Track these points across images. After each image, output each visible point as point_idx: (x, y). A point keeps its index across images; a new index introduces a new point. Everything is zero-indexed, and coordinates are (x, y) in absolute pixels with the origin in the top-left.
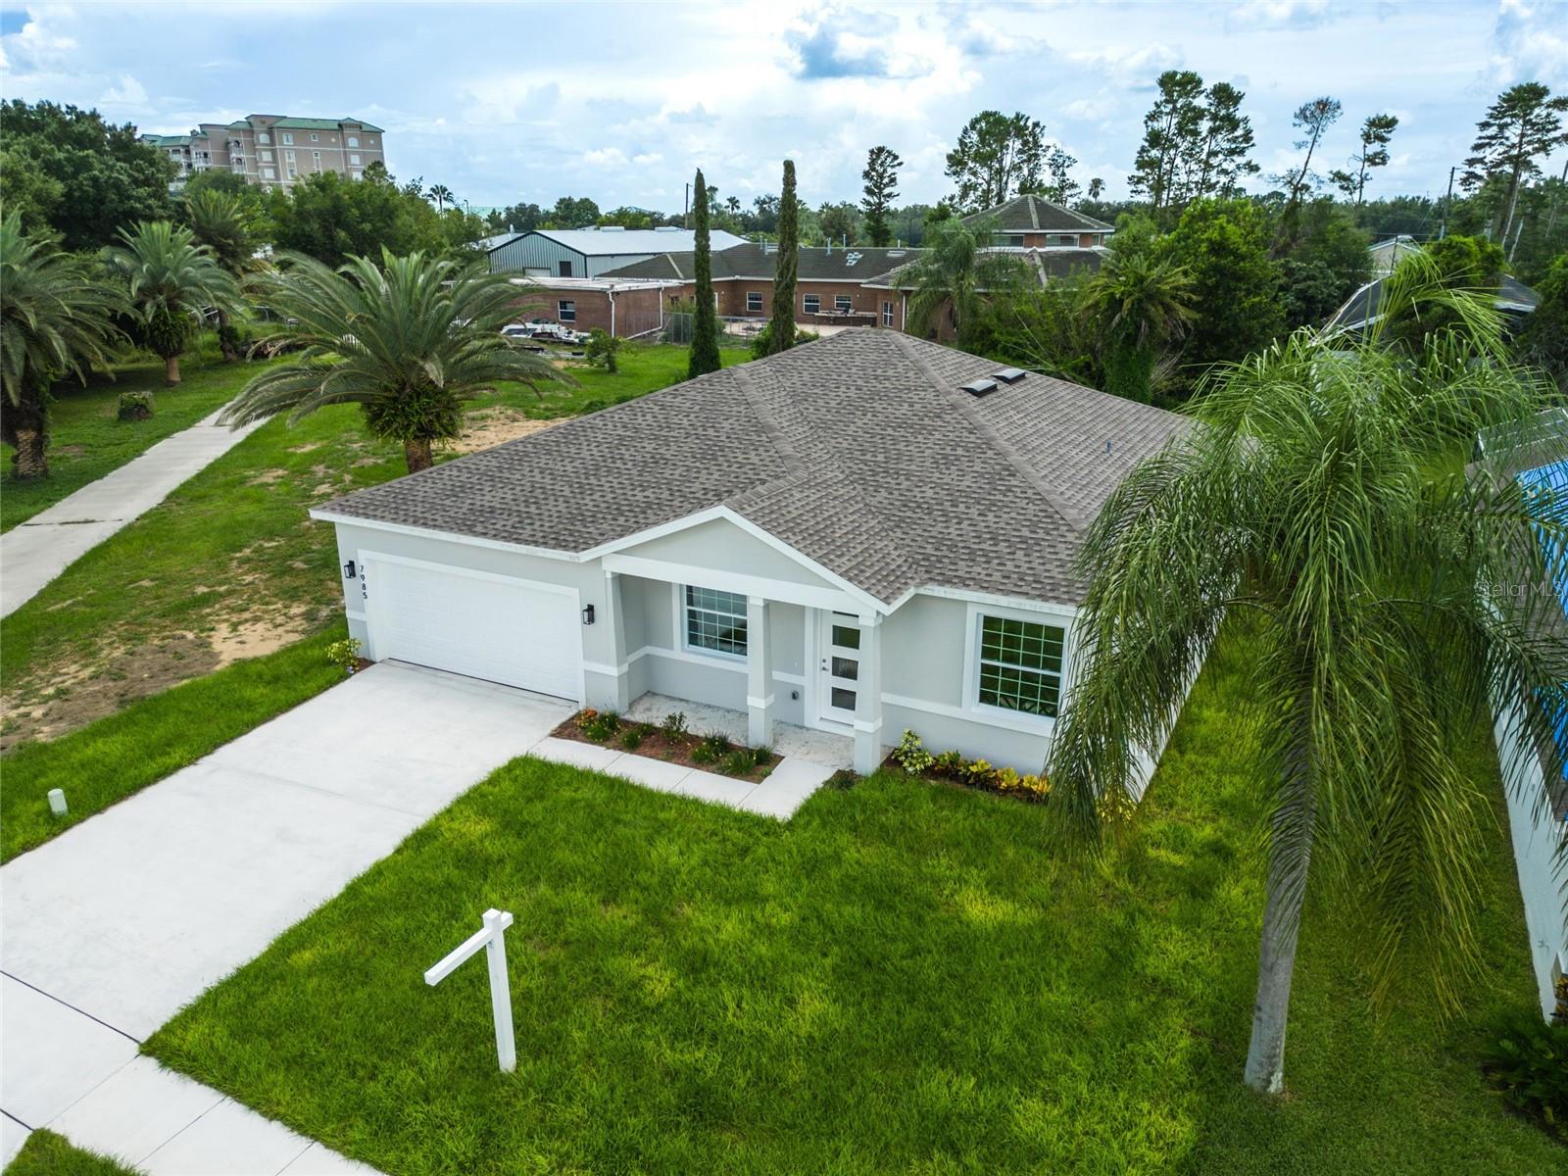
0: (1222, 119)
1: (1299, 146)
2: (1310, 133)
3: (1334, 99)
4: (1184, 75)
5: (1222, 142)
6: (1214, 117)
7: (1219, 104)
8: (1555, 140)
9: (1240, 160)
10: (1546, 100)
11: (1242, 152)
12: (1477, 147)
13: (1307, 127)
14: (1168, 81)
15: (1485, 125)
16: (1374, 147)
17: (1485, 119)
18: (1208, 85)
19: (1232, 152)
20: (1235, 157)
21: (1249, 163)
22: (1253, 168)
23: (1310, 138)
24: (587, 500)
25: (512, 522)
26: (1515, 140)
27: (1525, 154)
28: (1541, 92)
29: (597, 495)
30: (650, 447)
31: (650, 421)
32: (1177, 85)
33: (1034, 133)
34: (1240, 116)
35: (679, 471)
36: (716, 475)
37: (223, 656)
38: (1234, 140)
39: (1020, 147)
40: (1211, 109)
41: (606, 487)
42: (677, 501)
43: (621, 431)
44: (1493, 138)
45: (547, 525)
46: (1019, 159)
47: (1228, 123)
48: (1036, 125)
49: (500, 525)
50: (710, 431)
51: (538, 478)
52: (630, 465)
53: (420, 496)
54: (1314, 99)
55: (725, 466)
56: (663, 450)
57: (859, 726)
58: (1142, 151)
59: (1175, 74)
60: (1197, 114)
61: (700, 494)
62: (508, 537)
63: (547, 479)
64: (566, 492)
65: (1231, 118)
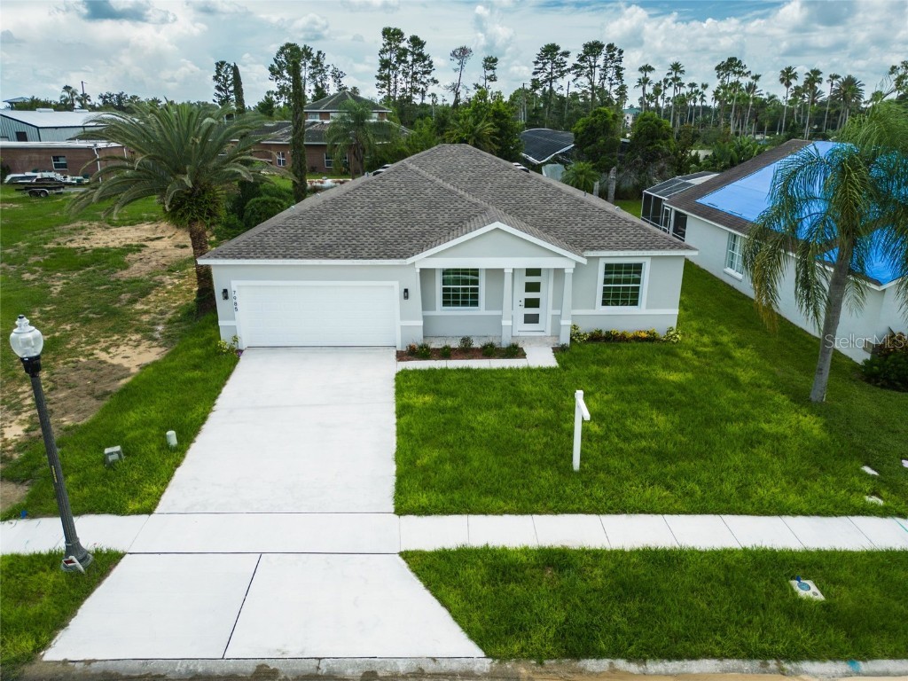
0: (418, 55)
1: (455, 70)
2: (459, 64)
3: (468, 47)
4: (395, 30)
5: (418, 68)
6: (413, 54)
7: (414, 47)
8: (565, 71)
9: (429, 77)
10: (559, 52)
11: (429, 73)
12: (535, 73)
13: (458, 61)
14: (387, 33)
15: (536, 63)
16: (490, 73)
17: (536, 60)
18: (407, 36)
19: (425, 73)
20: (426, 76)
21: (433, 79)
22: (436, 82)
23: (459, 67)
24: (384, 235)
25: (349, 250)
26: (550, 71)
27: (555, 77)
28: (557, 48)
29: (388, 232)
30: (395, 206)
31: (381, 193)
32: (392, 35)
33: (318, 58)
34: (425, 54)
35: (423, 215)
36: (446, 216)
37: (126, 365)
38: (424, 66)
39: (310, 65)
40: (411, 49)
41: (389, 227)
42: (437, 229)
43: (368, 200)
44: (541, 69)
45: (373, 249)
46: (312, 71)
47: (421, 57)
48: (319, 53)
49: (343, 252)
50: (422, 196)
51: (341, 227)
52: (391, 216)
53: (272, 244)
54: (459, 47)
55: (447, 211)
56: (403, 207)
57: (563, 322)
58: (380, 70)
59: (390, 29)
60: (405, 51)
61: (446, 225)
62: (355, 257)
63: (348, 227)
64: (367, 232)
65: (421, 55)
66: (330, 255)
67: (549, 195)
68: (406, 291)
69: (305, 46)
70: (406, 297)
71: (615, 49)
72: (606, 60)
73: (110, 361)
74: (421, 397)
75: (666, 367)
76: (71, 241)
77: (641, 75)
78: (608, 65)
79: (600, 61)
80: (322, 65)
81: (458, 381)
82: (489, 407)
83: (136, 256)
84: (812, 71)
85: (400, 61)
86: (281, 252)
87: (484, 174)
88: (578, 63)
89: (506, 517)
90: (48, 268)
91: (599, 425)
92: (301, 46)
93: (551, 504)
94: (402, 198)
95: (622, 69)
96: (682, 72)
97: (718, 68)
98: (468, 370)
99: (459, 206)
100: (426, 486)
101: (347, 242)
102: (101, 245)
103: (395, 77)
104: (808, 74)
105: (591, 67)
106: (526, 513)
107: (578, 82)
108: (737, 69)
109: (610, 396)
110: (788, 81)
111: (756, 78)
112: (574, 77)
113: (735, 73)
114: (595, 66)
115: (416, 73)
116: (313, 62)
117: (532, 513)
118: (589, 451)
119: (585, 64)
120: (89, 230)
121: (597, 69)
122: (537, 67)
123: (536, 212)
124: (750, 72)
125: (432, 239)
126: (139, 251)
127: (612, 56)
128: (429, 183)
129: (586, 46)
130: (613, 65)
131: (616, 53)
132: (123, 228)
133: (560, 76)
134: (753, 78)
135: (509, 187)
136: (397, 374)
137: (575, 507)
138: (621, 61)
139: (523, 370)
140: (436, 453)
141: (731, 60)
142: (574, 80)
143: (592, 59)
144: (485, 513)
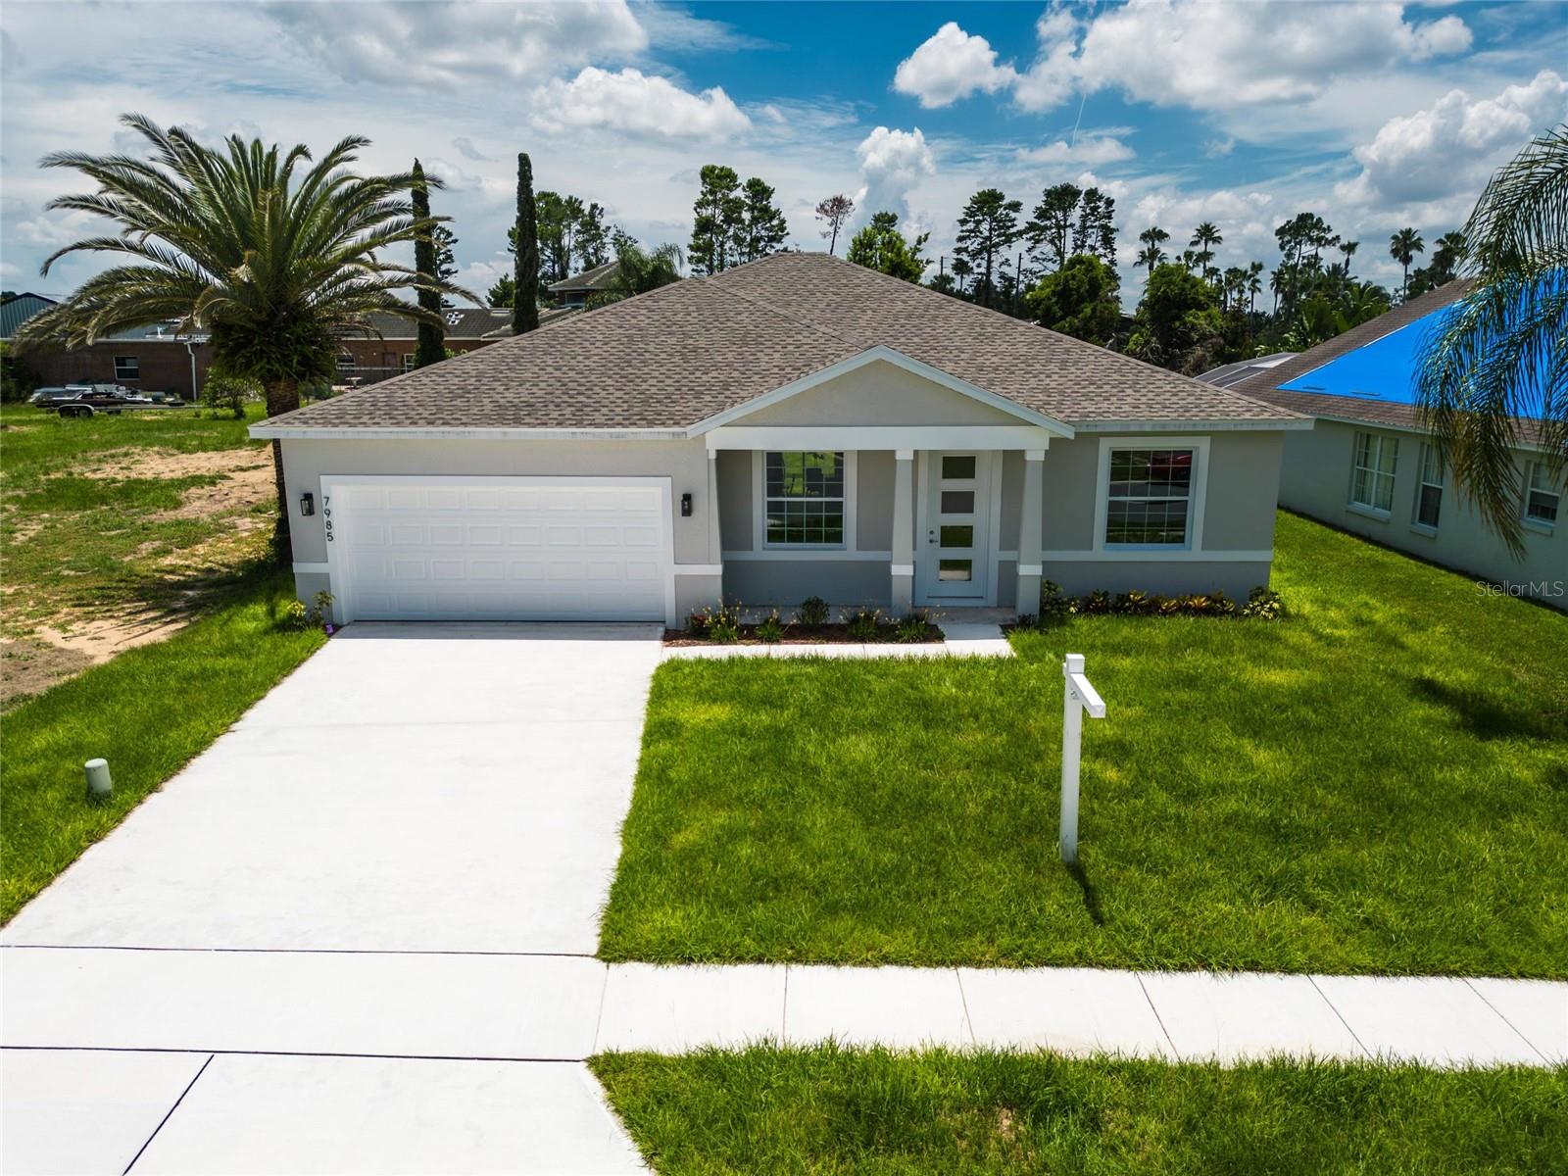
0: (760, 210)
2: (831, 225)
3: (846, 197)
4: (722, 169)
5: (760, 231)
6: (752, 209)
7: (754, 196)
8: (1014, 234)
10: (1004, 202)
11: (779, 241)
12: (961, 239)
13: (830, 220)
14: (707, 174)
15: (963, 222)
17: (962, 217)
18: (743, 180)
19: (772, 239)
20: (774, 244)
23: (832, 228)
24: (645, 386)
25: (568, 411)
26: (987, 234)
27: (997, 245)
28: (1001, 197)
29: (653, 382)
30: (673, 340)
31: (647, 321)
32: (717, 179)
33: (592, 215)
34: (773, 209)
35: (730, 355)
36: (777, 355)
37: (89, 652)
38: (770, 229)
39: (579, 227)
40: (748, 201)
41: (656, 374)
42: (756, 378)
43: (621, 331)
44: (971, 231)
45: (618, 410)
46: (580, 238)
47: (765, 214)
48: (594, 207)
49: (555, 414)
50: (729, 324)
51: (558, 374)
52: (663, 356)
53: (411, 402)
54: (830, 196)
55: (779, 348)
56: (691, 341)
57: (1024, 570)
58: (696, 236)
59: (714, 168)
60: (738, 205)
61: (776, 370)
62: (579, 424)
63: (572, 374)
64: (610, 382)
65: (766, 209)
66: (527, 420)
67: (990, 329)
68: (687, 498)
69: (571, 198)
70: (687, 511)
71: (1101, 197)
72: (1084, 218)
73: (60, 643)
74: (701, 708)
75: (1260, 659)
76: (94, 471)
77: (1145, 247)
78: (1089, 224)
79: (1075, 216)
80: (597, 228)
81: (791, 680)
82: (858, 727)
83: (207, 490)
84: (1448, 236)
85: (728, 220)
86: (426, 414)
87: (858, 298)
88: (1036, 221)
89: (889, 971)
90: (30, 504)
91: (1120, 768)
92: (564, 197)
93: (1004, 941)
94: (689, 328)
95: (1113, 231)
96: (1218, 240)
97: (1280, 232)
98: (816, 661)
99: (805, 341)
100: (687, 892)
101: (566, 398)
102: (149, 476)
103: (722, 245)
104: (1440, 241)
105: (1058, 227)
106: (941, 963)
107: (1036, 253)
108: (1315, 234)
109: (1136, 711)
110: (1406, 253)
111: (1350, 248)
112: (1030, 244)
113: (1311, 240)
114: (1065, 227)
115: (758, 240)
116: (582, 225)
117: (956, 963)
118: (1097, 819)
119: (1048, 223)
120: (138, 458)
121: (1069, 231)
122: (964, 228)
123: (963, 356)
124: (1338, 238)
125: (743, 394)
126: (214, 484)
127: (1095, 209)
128: (746, 305)
129: (1048, 193)
130: (1097, 223)
131: (1101, 204)
132: (200, 454)
133: (1005, 242)
134: (1343, 248)
135: (909, 317)
136: (660, 668)
137: (1072, 948)
138: (1110, 217)
139: (938, 662)
140: (721, 818)
141: (1305, 218)
142: (1030, 250)
143: (1060, 215)
144: (833, 962)
